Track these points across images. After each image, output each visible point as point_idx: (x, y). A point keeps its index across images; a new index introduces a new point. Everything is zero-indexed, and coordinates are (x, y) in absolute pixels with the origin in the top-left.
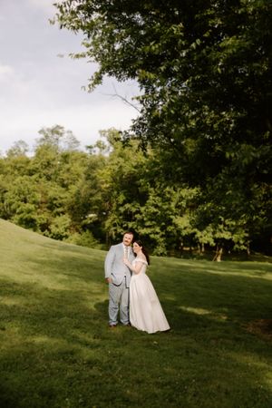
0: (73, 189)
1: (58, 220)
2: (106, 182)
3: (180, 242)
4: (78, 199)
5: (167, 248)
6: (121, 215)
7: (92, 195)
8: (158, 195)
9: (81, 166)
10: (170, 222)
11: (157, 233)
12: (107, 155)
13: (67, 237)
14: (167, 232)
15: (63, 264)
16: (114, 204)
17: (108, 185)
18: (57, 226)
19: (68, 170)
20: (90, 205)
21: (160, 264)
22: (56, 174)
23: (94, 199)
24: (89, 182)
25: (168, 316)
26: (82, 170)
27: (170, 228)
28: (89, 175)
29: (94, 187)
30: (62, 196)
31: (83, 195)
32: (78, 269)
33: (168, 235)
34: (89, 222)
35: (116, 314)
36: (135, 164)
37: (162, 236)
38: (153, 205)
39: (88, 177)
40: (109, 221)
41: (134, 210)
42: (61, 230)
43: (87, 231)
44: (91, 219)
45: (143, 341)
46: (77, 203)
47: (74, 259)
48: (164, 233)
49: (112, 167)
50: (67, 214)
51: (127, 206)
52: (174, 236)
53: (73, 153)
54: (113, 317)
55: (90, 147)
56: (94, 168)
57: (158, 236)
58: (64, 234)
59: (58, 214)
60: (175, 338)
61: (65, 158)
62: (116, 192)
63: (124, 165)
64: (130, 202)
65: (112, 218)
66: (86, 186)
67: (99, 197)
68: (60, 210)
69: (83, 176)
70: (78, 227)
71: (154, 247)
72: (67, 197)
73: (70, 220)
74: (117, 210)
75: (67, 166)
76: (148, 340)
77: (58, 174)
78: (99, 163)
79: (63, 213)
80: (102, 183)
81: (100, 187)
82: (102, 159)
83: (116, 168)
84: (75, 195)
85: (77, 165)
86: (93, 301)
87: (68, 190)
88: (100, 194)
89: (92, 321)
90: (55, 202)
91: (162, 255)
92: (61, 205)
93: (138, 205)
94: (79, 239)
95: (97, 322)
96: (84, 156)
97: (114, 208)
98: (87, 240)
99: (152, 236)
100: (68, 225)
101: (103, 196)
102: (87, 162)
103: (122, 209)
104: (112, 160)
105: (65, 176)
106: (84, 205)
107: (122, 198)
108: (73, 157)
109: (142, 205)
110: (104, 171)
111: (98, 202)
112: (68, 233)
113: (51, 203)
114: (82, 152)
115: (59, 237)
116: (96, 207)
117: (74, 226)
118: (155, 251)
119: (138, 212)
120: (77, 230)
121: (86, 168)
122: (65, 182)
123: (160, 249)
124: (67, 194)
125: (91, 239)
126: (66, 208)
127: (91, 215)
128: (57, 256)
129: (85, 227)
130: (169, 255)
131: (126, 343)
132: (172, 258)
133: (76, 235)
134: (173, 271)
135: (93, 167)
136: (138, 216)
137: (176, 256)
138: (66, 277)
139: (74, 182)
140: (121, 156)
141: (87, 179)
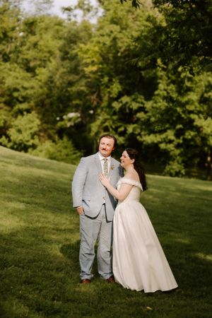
0: (43, 74)
1: (21, 121)
2: (93, 63)
3: (206, 155)
4: (50, 89)
5: (187, 164)
6: (115, 114)
7: (71, 84)
8: (173, 82)
9: (54, 38)
10: (190, 124)
11: (171, 142)
12: (94, 21)
13: (34, 147)
14: (185, 140)
15: (20, 186)
16: (106, 98)
17: (95, 68)
18: (19, 131)
19: (35, 45)
20: (69, 99)
21: (173, 188)
22: (17, 51)
23: (74, 89)
24: (67, 63)
25: (175, 268)
26: (55, 45)
27: (190, 134)
28: (67, 53)
29: (75, 70)
30: (26, 84)
31: (58, 84)
32: (44, 195)
33: (186, 145)
34: (69, 125)
35: (91, 263)
36: (136, 34)
37: (178, 146)
38: (164, 98)
39: (66, 56)
40: (98, 122)
41: (135, 106)
42: (25, 137)
43: (65, 139)
44: (70, 120)
45: (130, 305)
46: (48, 96)
47: (39, 179)
48: (181, 141)
49: (102, 40)
50: (33, 112)
51: (125, 99)
52: (196, 146)
53: (42, 20)
54: (86, 267)
55: (68, 9)
56: (75, 42)
57: (171, 147)
58: (30, 143)
59: (21, 112)
60: (182, 302)
61: (31, 26)
62: (106, 79)
63: (119, 36)
64: (129, 94)
65: (101, 118)
66: (62, 70)
67: (81, 87)
68: (24, 106)
69: (58, 53)
70: (51, 132)
71: (165, 163)
72: (33, 86)
73: (38, 122)
74: (109, 106)
75: (33, 39)
76: (138, 304)
77: (20, 52)
78: (82, 34)
79: (28, 111)
80: (87, 65)
81: (83, 71)
82: (86, 27)
83: (108, 41)
84: (46, 83)
85: (48, 37)
86: (60, 242)
87: (35, 75)
88: (84, 82)
89: (53, 273)
90: (15, 94)
91: (177, 174)
92: (25, 99)
93: (141, 98)
94: (52, 150)
95: (61, 275)
96: (60, 24)
97: (104, 104)
98: (64, 152)
99: (163, 146)
100: (36, 129)
101: (89, 85)
102: (64, 32)
103: (116, 105)
104: (101, 28)
105: (31, 54)
106: (60, 100)
107: (116, 88)
108: (43, 25)
109: (148, 98)
110: (89, 46)
111: (80, 95)
112: (36, 141)
113: (10, 95)
114: (56, 17)
115: (23, 147)
116: (77, 102)
117: (45, 131)
118: (168, 168)
119: (142, 109)
120: (50, 137)
121: (61, 43)
122: (32, 65)
123: (175, 166)
124: (33, 83)
125: (70, 150)
126: (32, 103)
127: (72, 115)
128: (13, 175)
129: (61, 132)
130: (189, 175)
131: (103, 308)
132: (192, 180)
133: (48, 145)
134: (190, 200)
135: (73, 39)
136: (141, 115)
137: (199, 177)
138: (22, 206)
139: (44, 63)
140: (114, 21)
141: (63, 59)
